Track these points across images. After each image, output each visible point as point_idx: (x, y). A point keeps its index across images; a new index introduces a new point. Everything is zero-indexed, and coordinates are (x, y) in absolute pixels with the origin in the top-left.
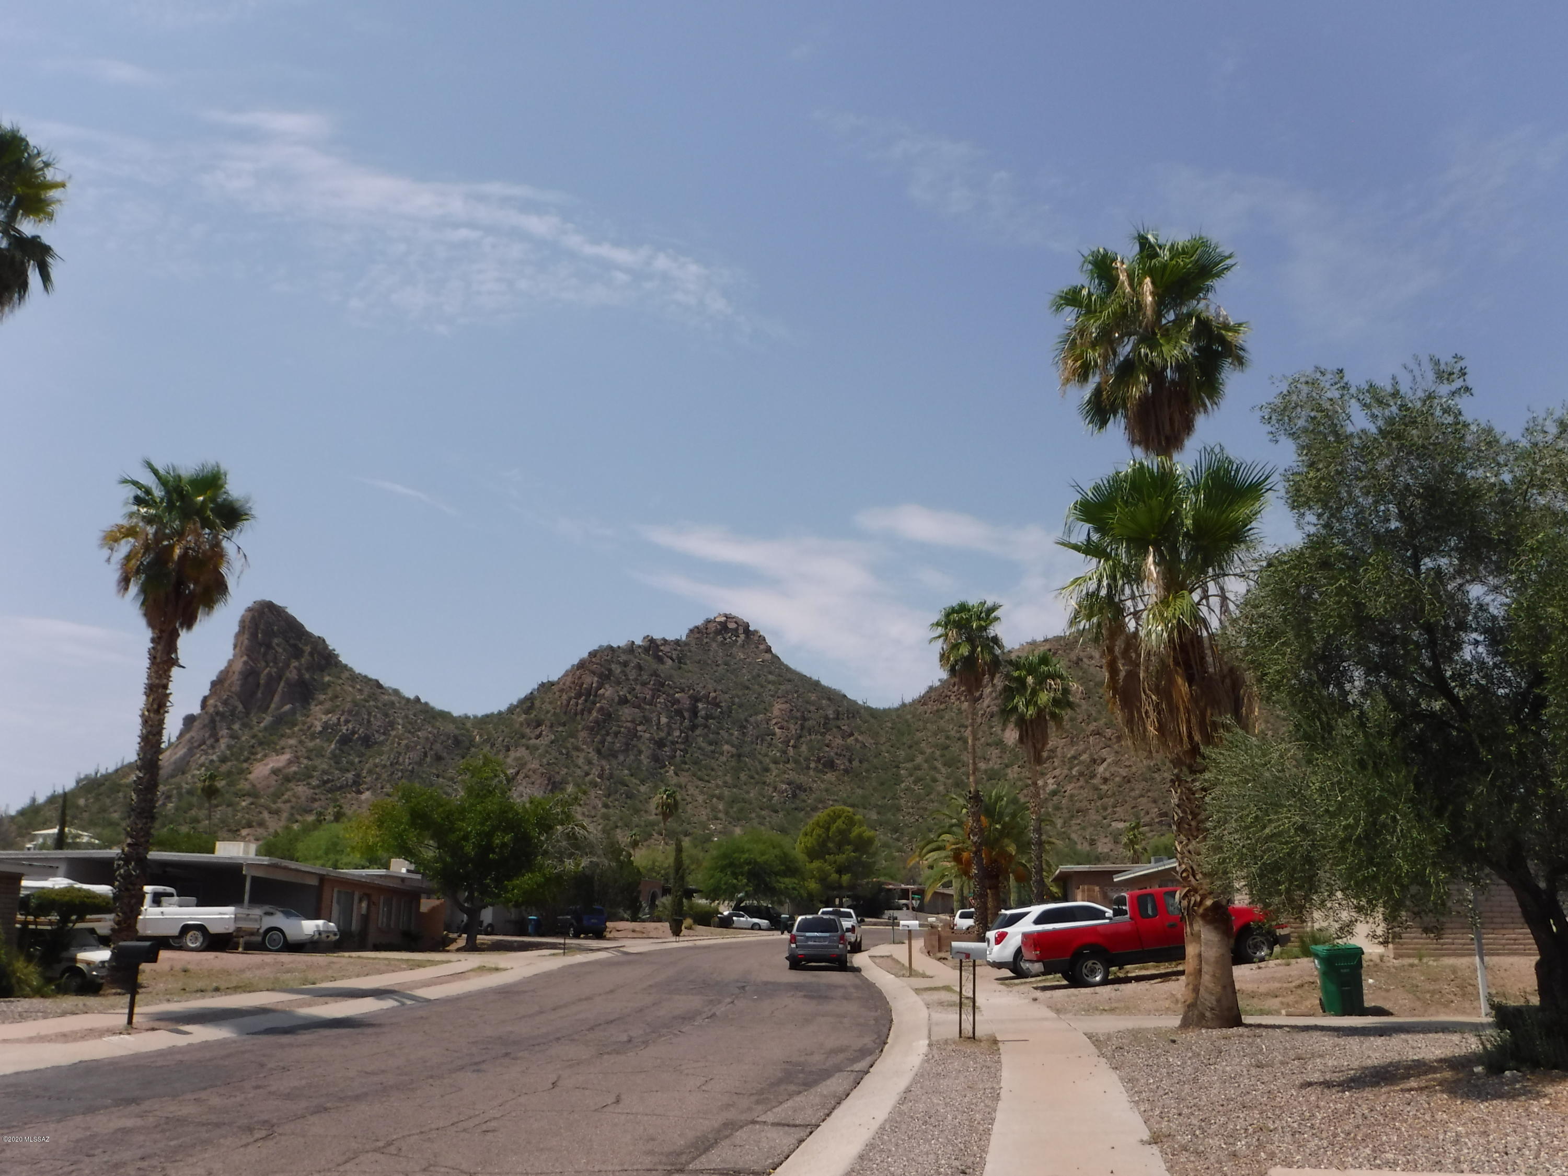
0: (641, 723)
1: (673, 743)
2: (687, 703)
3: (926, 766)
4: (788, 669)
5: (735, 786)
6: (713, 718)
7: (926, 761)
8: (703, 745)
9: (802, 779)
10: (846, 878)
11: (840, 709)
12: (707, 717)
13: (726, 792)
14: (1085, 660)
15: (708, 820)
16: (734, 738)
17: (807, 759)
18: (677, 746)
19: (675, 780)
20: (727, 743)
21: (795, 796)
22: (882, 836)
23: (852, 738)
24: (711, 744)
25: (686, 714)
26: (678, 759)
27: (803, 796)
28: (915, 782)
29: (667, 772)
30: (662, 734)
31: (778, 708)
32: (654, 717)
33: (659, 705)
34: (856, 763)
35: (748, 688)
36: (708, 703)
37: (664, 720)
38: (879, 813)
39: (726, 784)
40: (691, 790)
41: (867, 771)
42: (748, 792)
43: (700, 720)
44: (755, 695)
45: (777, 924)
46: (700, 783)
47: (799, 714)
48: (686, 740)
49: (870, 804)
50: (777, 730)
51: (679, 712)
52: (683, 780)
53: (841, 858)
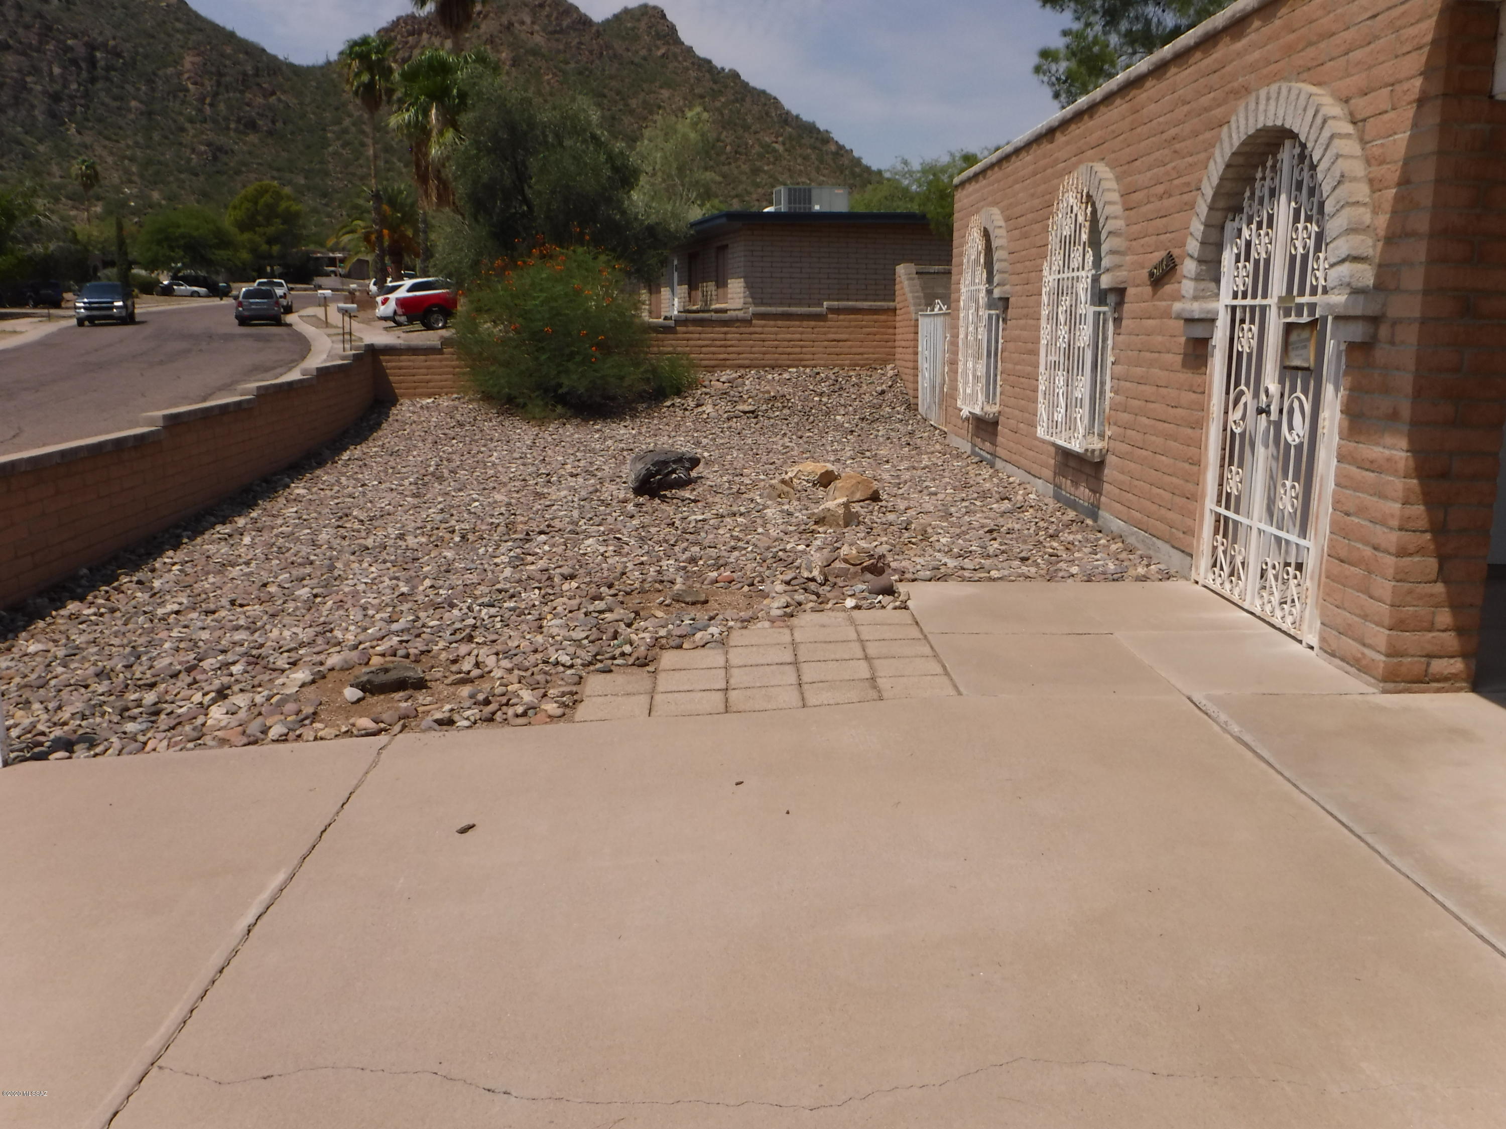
0: (30, 74)
1: (71, 97)
2: (81, 51)
3: (353, 129)
4: (197, 16)
5: (148, 147)
6: (115, 70)
7: (354, 124)
8: (107, 100)
9: (222, 140)
10: (276, 249)
11: (259, 65)
12: (109, 68)
13: (139, 153)
14: (516, 25)
15: (122, 183)
16: (141, 93)
17: (226, 119)
18: (77, 100)
19: (78, 139)
20: (134, 98)
21: (215, 158)
22: (311, 202)
23: (274, 97)
24: (115, 99)
25: (83, 65)
26: (79, 116)
27: (225, 158)
28: (344, 146)
29: (68, 130)
30: (57, 87)
31: (189, 61)
32: (44, 66)
33: (49, 53)
34: (279, 125)
35: (153, 37)
36: (108, 52)
37: (57, 70)
38: (306, 178)
39: (137, 144)
40: (99, 150)
41: (292, 133)
42: (163, 154)
43: (100, 72)
44: (162, 46)
45: (215, 291)
46: (107, 143)
47: (213, 69)
48: (86, 95)
49: (296, 168)
50: (190, 86)
51: (74, 62)
52: (88, 139)
53: (271, 230)
